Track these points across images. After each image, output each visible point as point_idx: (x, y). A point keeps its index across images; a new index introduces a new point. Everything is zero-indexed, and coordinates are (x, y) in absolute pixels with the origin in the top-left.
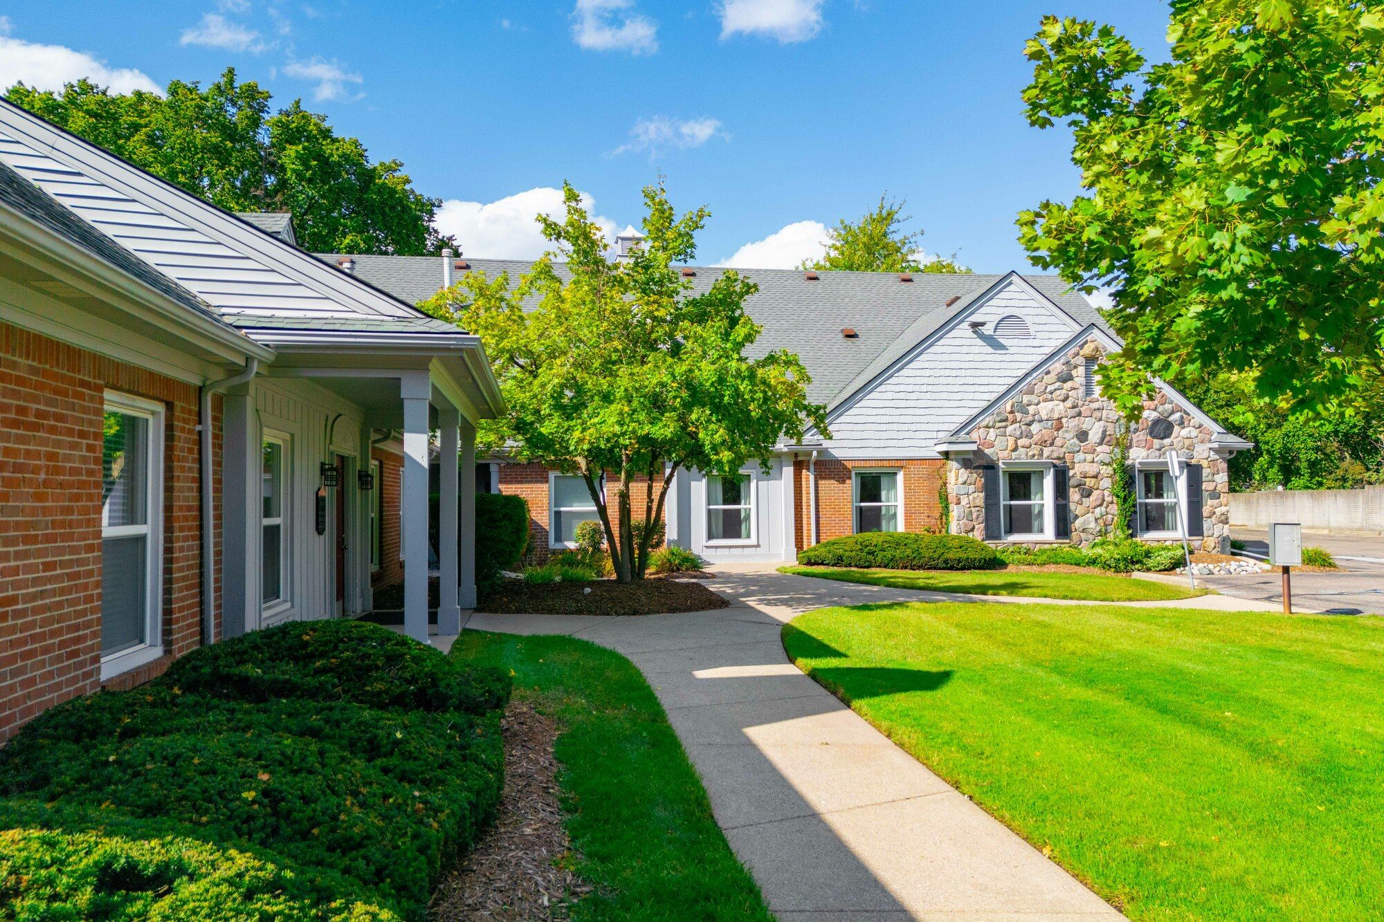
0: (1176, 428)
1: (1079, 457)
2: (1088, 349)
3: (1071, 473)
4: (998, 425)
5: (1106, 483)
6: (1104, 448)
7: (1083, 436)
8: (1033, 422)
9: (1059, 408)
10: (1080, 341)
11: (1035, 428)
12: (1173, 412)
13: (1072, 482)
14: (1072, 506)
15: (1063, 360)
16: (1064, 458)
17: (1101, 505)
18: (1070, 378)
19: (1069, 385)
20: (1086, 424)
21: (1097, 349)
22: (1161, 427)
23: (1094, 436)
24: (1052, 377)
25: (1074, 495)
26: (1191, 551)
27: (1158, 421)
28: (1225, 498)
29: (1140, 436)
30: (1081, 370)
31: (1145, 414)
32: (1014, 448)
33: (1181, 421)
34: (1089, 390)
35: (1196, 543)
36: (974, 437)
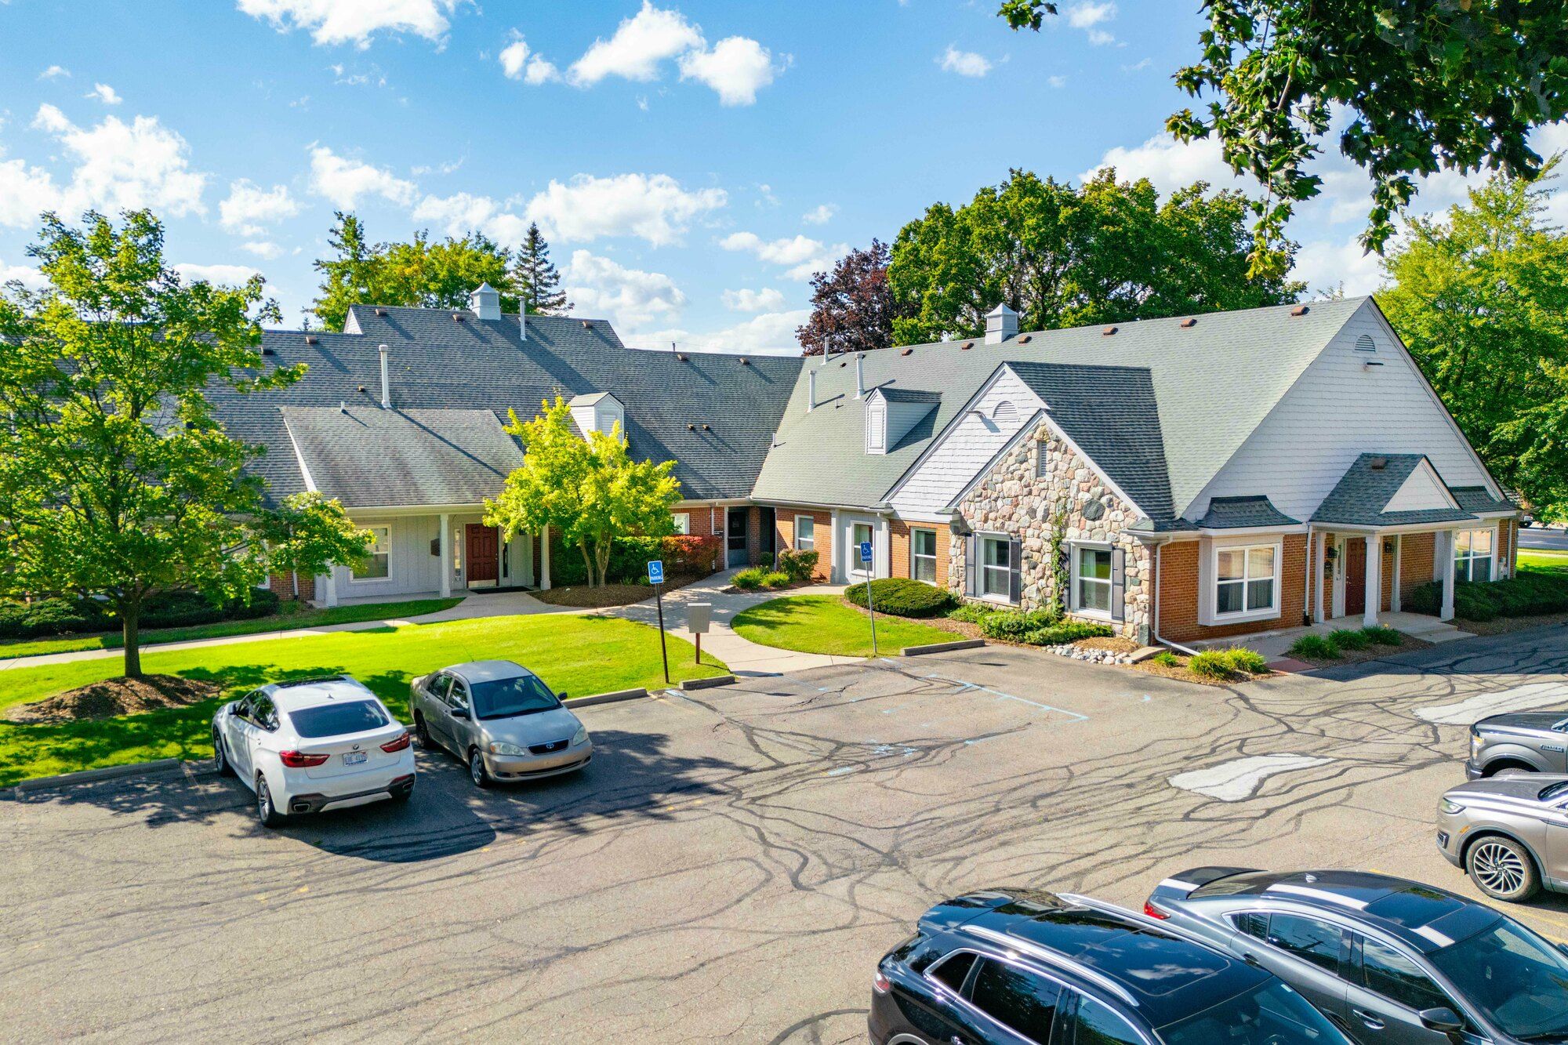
0: (1107, 510)
1: (1030, 532)
2: (1037, 435)
3: (1023, 545)
4: (977, 499)
5: (1047, 558)
6: (1047, 526)
7: (1032, 512)
8: (998, 498)
9: (1012, 487)
10: (1033, 425)
11: (1000, 503)
12: (1102, 495)
13: (1024, 554)
14: (1023, 575)
15: (1021, 444)
16: (1018, 532)
17: (1042, 578)
18: (1025, 461)
19: (1024, 466)
20: (1036, 503)
21: (1043, 433)
22: (1093, 508)
23: (1040, 514)
24: (1011, 460)
25: (1025, 566)
26: (1112, 634)
27: (1090, 503)
28: (1145, 586)
29: (1075, 517)
30: (1034, 452)
31: (1081, 495)
32: (986, 520)
33: (1110, 504)
34: (1040, 471)
35: (1117, 627)
36: (961, 509)
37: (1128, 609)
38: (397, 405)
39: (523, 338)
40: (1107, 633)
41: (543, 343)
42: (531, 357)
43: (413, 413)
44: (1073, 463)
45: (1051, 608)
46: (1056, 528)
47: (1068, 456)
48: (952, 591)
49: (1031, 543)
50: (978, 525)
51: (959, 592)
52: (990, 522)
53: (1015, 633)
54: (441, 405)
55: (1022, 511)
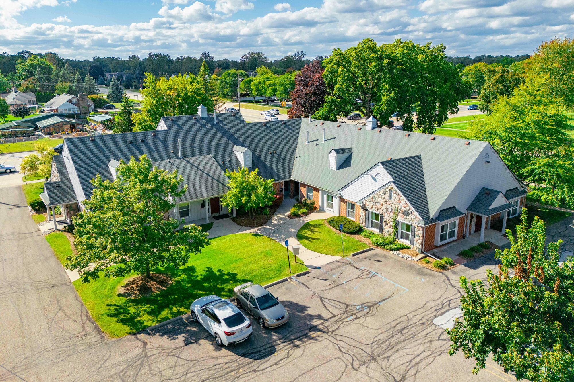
0: (410, 215)
1: (386, 214)
2: (390, 188)
3: (384, 217)
4: (370, 201)
5: (391, 223)
6: (391, 214)
7: (387, 209)
8: (376, 202)
9: (381, 200)
10: (388, 185)
11: (377, 204)
12: (409, 210)
13: (384, 220)
14: (383, 226)
15: (384, 189)
16: (382, 213)
17: (389, 228)
19: (385, 195)
20: (388, 207)
21: (392, 188)
22: (406, 213)
23: (390, 210)
24: (381, 193)
25: (384, 224)
26: (410, 249)
27: (405, 211)
28: (421, 238)
29: (400, 214)
30: (388, 192)
31: (402, 208)
32: (372, 207)
33: (411, 213)
34: (390, 198)
35: (412, 246)
36: (364, 202)
37: (415, 243)
38: (184, 157)
39: (215, 124)
40: (409, 248)
41: (222, 125)
42: (219, 131)
43: (189, 159)
44: (401, 199)
45: (392, 237)
46: (395, 216)
47: (399, 196)
48: (360, 225)
49: (386, 217)
50: (370, 208)
51: (363, 225)
52: (374, 208)
53: (382, 246)
54: (196, 155)
55: (384, 208)
